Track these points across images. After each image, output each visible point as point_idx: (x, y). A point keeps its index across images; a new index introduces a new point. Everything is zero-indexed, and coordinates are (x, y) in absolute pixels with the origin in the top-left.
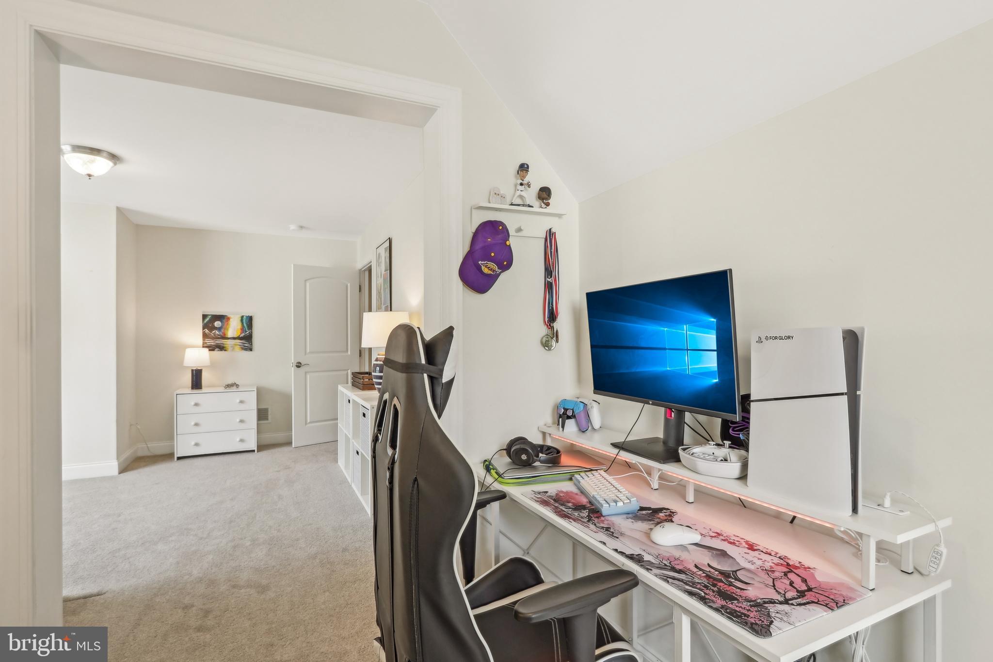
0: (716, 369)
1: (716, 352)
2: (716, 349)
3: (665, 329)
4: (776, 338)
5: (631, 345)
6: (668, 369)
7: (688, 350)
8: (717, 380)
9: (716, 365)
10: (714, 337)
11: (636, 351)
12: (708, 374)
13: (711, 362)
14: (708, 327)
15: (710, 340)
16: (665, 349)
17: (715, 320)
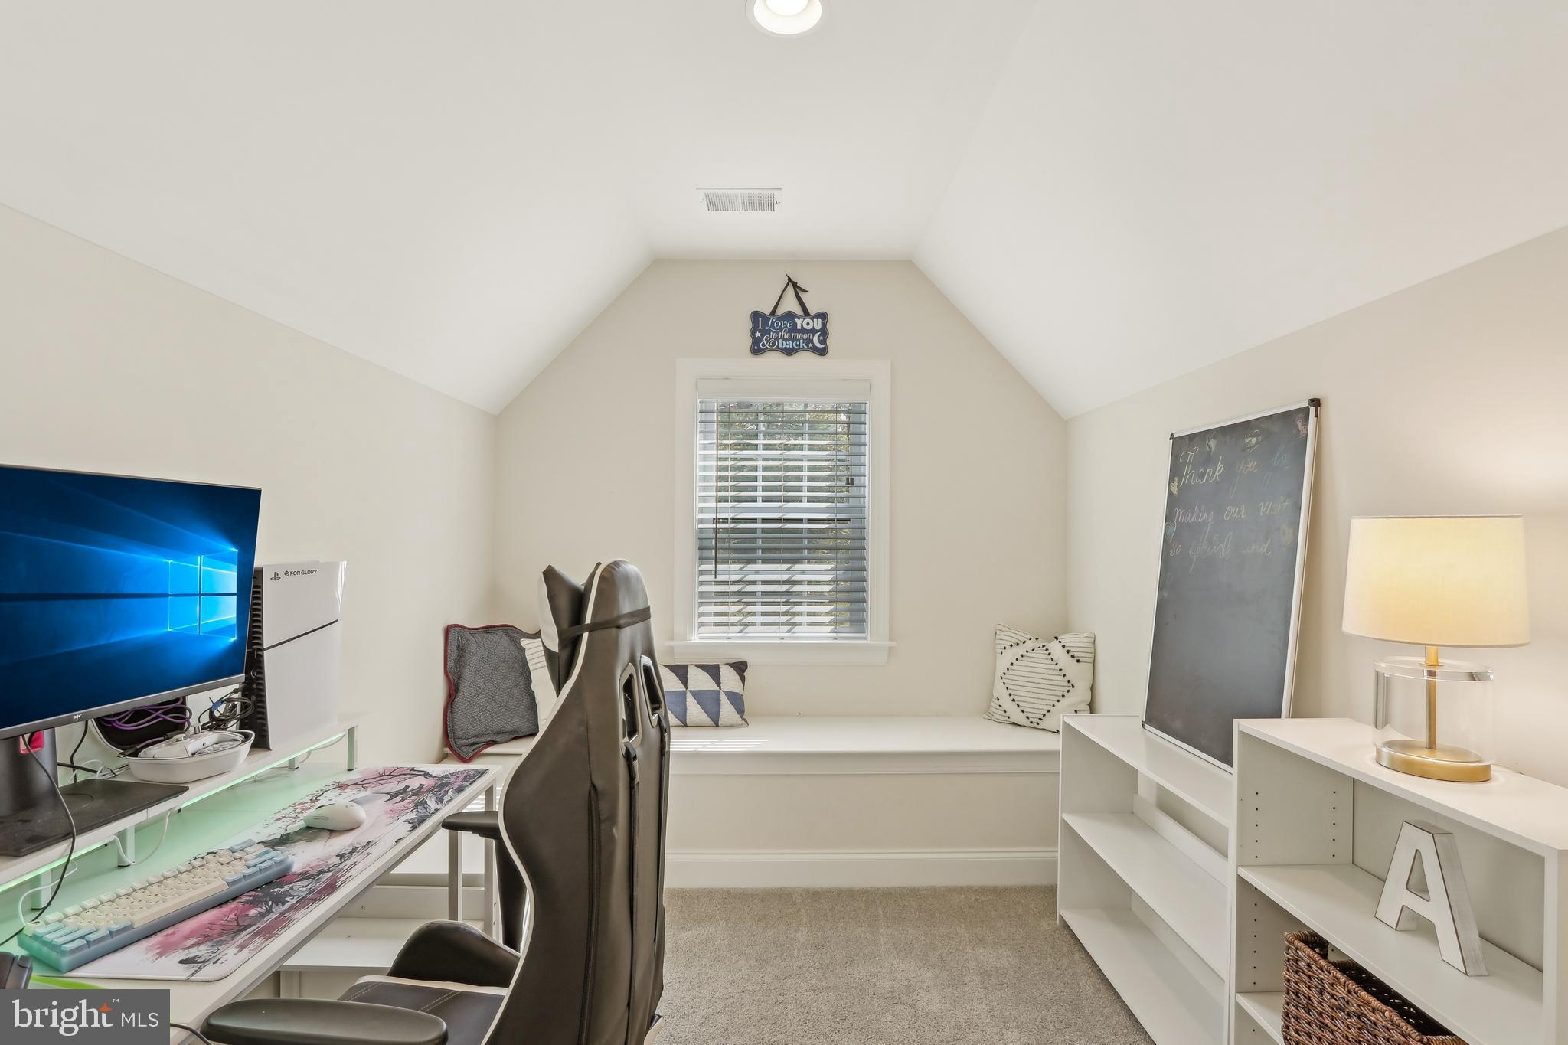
0: (234, 622)
1: (236, 597)
2: (235, 591)
3: (170, 561)
4: (298, 573)
5: (103, 591)
6: (169, 630)
7: (200, 595)
8: (235, 638)
9: (235, 615)
10: (235, 574)
11: (114, 601)
12: (223, 631)
13: (228, 611)
14: (227, 559)
15: (229, 579)
16: (166, 595)
17: (237, 551)
